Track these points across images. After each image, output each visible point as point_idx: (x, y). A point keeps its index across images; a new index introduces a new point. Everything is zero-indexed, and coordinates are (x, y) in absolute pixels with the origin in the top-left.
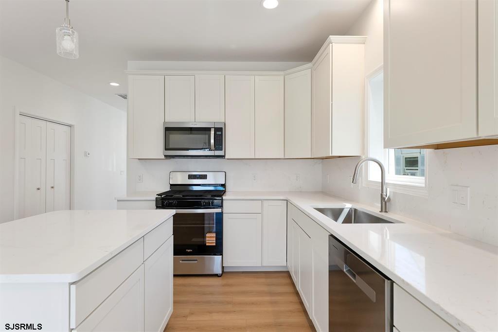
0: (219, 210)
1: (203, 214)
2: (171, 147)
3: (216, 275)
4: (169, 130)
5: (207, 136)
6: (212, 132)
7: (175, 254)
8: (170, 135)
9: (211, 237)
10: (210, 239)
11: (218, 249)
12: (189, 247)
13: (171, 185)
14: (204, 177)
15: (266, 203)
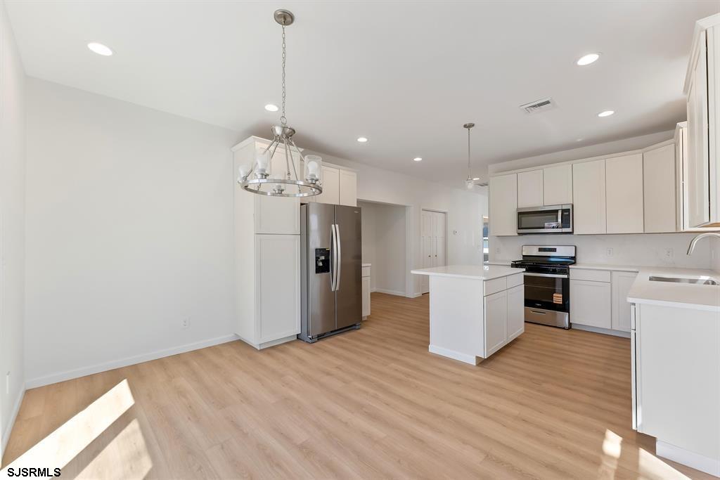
0: (566, 276)
1: (555, 278)
2: (522, 226)
3: (564, 328)
4: (521, 214)
5: (555, 216)
6: (560, 213)
7: (525, 305)
8: (523, 218)
9: (557, 297)
10: (558, 298)
11: (565, 307)
12: (539, 302)
13: (524, 256)
14: (554, 250)
15: (614, 273)
